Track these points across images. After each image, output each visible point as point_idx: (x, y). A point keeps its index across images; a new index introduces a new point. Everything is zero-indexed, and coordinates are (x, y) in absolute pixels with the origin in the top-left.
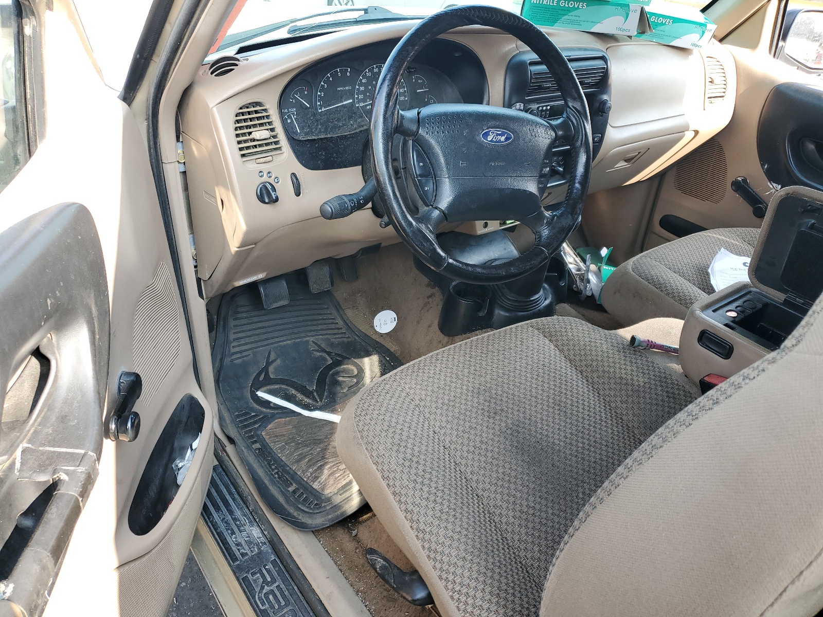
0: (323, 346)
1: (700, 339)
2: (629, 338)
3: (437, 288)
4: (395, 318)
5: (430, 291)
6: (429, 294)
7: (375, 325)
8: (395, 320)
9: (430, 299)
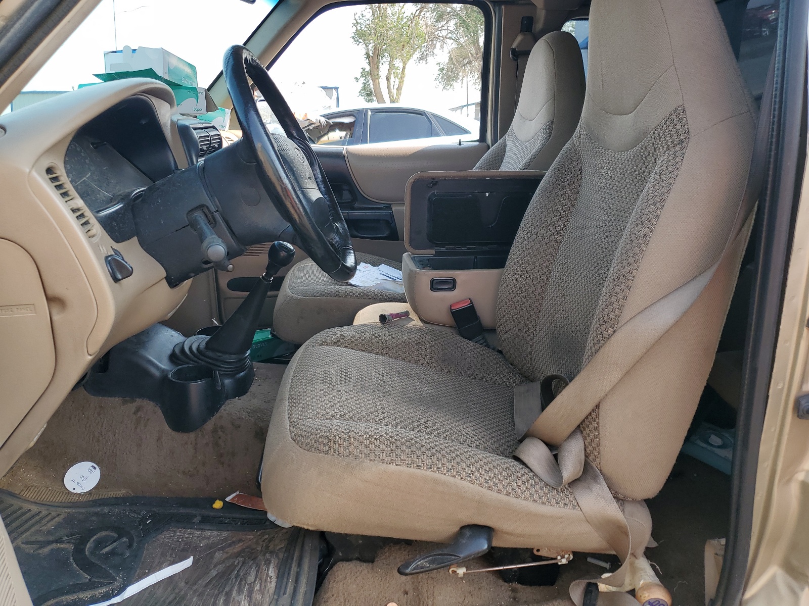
0: (40, 539)
1: (432, 288)
2: (376, 321)
3: (137, 400)
4: (93, 466)
5: (132, 407)
6: (133, 409)
7: (71, 490)
8: (95, 468)
9: (139, 414)
